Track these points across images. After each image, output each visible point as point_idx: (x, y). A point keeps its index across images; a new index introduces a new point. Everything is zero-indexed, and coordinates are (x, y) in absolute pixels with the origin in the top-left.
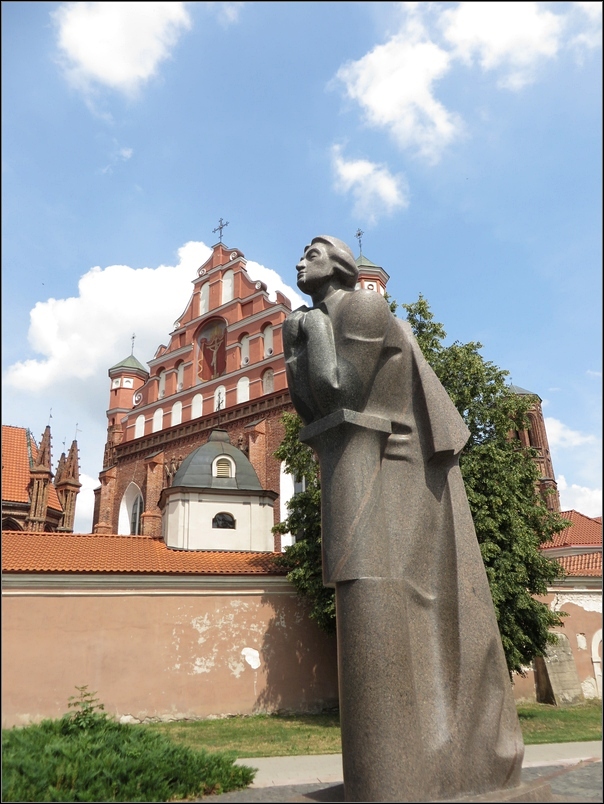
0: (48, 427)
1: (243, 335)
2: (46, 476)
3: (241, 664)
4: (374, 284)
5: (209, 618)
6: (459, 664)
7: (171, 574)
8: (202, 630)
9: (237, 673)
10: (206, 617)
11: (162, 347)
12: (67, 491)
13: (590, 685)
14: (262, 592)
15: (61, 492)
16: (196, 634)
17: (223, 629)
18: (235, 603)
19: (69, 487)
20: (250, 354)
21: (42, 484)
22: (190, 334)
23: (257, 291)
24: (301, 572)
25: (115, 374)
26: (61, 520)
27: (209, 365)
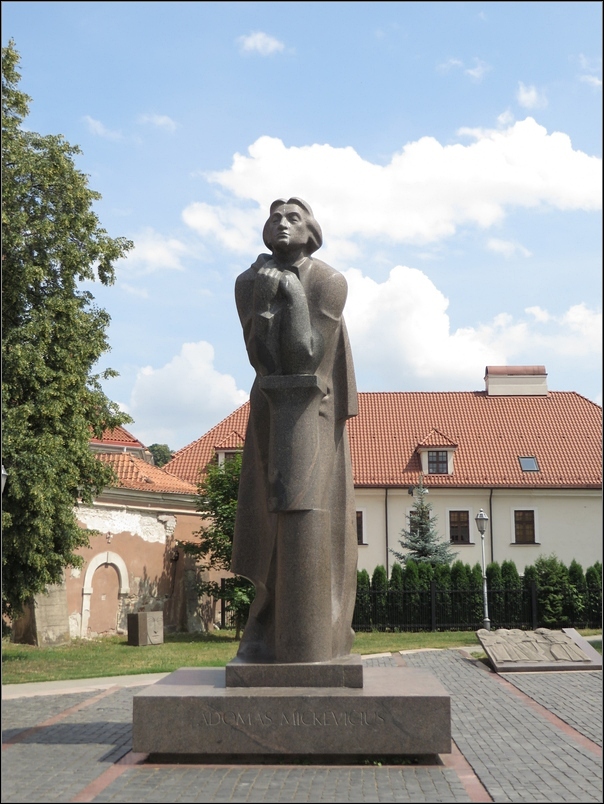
6: (343, 572)
13: (74, 622)
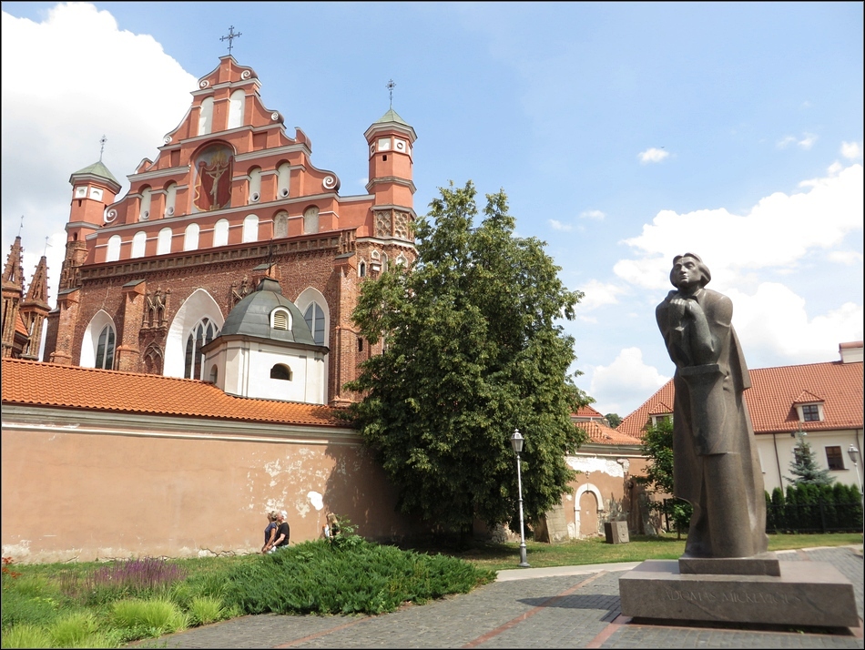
0: (18, 238)
1: (253, 167)
2: (17, 295)
3: (307, 506)
4: (403, 143)
5: (280, 464)
7: (249, 421)
8: (273, 474)
9: (303, 513)
10: (277, 462)
11: (147, 161)
12: (34, 314)
13: (571, 528)
14: (326, 442)
15: (26, 314)
16: (269, 478)
17: (292, 474)
18: (303, 451)
19: (37, 310)
20: (262, 190)
21: (11, 303)
22: (185, 154)
23: (273, 122)
24: (377, 427)
25: (78, 181)
26: (26, 346)
27: (208, 194)
